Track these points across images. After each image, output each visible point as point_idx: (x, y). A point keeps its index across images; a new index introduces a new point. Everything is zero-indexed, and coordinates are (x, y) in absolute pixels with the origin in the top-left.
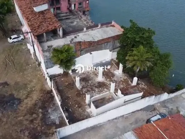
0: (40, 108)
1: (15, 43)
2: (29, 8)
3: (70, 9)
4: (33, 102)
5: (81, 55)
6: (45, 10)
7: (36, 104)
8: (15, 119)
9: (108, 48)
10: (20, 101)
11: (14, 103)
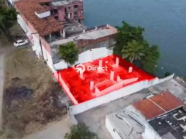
0: (50, 96)
1: (21, 47)
2: (33, 16)
3: (67, 18)
4: (44, 91)
5: (82, 52)
6: (48, 17)
7: (46, 93)
8: (30, 105)
9: (105, 46)
10: (32, 91)
11: (27, 93)
